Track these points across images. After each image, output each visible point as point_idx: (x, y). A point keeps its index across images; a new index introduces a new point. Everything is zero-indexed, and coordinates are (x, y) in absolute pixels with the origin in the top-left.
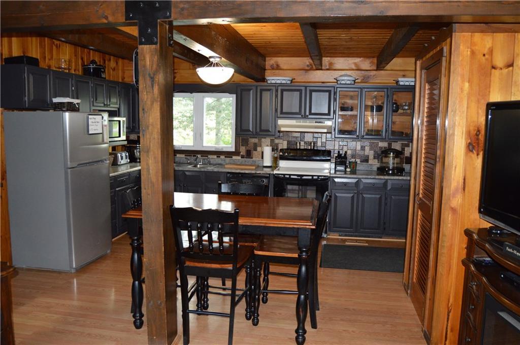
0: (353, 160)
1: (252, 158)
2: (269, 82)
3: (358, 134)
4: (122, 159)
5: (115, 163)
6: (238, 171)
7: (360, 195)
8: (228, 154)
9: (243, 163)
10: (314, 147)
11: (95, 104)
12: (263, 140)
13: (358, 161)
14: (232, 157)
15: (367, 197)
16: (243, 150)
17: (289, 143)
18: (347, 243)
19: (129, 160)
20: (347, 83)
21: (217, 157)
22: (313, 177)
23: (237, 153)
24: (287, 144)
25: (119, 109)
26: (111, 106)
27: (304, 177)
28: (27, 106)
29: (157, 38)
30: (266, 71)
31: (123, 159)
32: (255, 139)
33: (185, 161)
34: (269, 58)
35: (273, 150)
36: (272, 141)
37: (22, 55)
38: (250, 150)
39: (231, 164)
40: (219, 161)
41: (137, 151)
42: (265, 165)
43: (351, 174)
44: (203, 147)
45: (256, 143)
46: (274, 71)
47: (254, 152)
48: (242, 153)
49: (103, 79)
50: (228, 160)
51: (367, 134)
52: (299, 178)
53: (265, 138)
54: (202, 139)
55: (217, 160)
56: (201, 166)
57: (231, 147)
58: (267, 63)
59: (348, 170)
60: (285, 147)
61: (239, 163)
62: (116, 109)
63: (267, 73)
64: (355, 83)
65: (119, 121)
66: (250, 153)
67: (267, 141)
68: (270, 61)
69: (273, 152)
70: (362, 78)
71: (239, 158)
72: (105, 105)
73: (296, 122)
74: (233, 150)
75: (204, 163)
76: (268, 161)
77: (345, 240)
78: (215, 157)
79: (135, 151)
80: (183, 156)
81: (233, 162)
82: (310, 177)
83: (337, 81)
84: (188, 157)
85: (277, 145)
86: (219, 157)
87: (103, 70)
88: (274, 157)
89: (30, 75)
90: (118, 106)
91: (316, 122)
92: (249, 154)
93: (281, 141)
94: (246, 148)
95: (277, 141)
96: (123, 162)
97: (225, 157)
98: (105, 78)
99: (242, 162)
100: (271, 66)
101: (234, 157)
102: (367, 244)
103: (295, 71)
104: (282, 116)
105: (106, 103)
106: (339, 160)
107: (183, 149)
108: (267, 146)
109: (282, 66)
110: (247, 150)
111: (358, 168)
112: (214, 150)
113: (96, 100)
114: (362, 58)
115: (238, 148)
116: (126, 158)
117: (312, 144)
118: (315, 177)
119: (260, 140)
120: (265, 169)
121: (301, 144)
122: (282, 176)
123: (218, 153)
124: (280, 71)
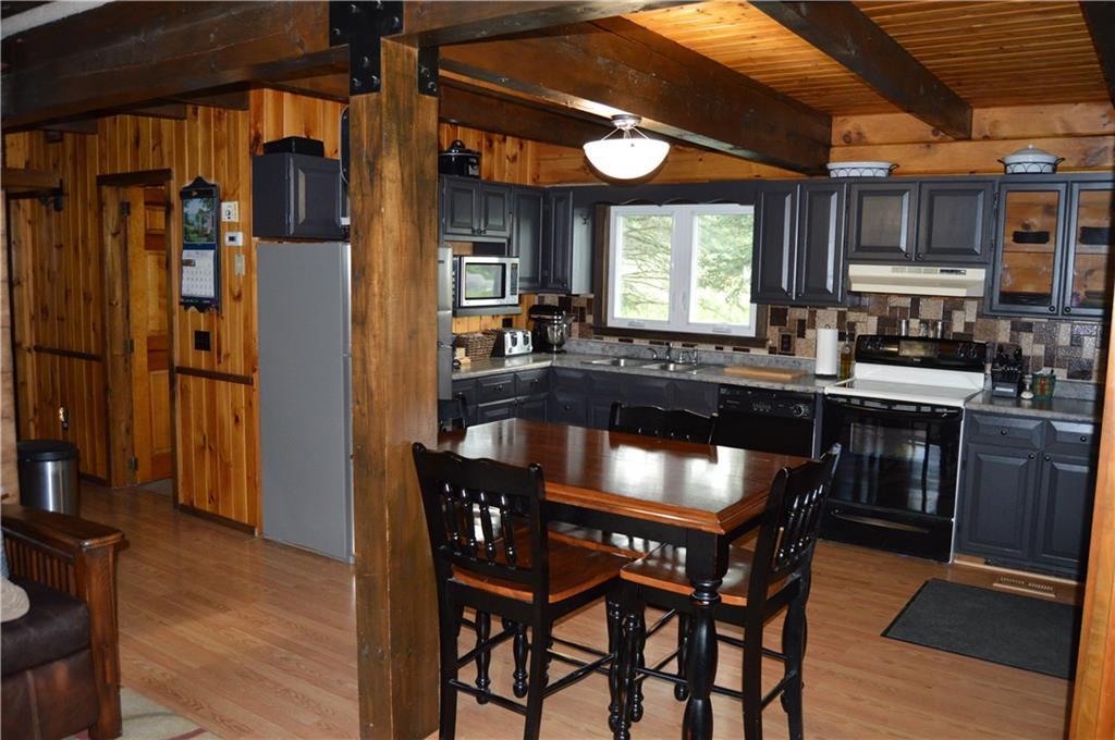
0: (1045, 371)
1: (794, 355)
2: (833, 174)
3: (1054, 303)
4: (514, 342)
5: (498, 351)
6: (743, 383)
7: (1047, 465)
8: (741, 343)
9: (771, 366)
10: (943, 332)
11: (449, 230)
12: (820, 312)
13: (1061, 374)
14: (748, 351)
15: (1063, 471)
16: (774, 335)
17: (882, 321)
18: (995, 585)
19: (531, 348)
20: (1029, 171)
21: (717, 348)
22: (919, 409)
23: (758, 341)
24: (878, 324)
25: (510, 240)
26: (488, 233)
27: (898, 407)
28: (291, 233)
29: (379, 77)
30: (832, 150)
31: (518, 344)
32: (803, 310)
33: (649, 355)
34: (840, 119)
35: (841, 337)
36: (842, 317)
37: (304, 136)
38: (789, 337)
39: (744, 365)
40: (719, 358)
41: (553, 329)
42: (819, 372)
43: (1033, 407)
44: (688, 324)
45: (804, 321)
46: (851, 148)
47: (799, 340)
48: (770, 342)
49: (471, 179)
50: (739, 356)
51: (1082, 305)
52: (886, 407)
53: (824, 308)
54: (686, 308)
55: (715, 355)
56: (679, 367)
57: (749, 328)
58: (834, 130)
59: (1027, 395)
60: (872, 331)
61: (762, 365)
62: (505, 241)
63: (835, 152)
64: (1055, 170)
65: (504, 265)
66: (789, 342)
67: (829, 315)
68: (844, 125)
69: (843, 343)
70: (1081, 156)
71: (764, 352)
72: (473, 231)
73: (893, 271)
74: (752, 333)
75: (688, 360)
76: (826, 363)
77: (996, 577)
78: (712, 348)
79: (549, 329)
80: (645, 343)
81: (750, 363)
82: (913, 409)
83: (1006, 166)
84: (656, 347)
85: (852, 326)
86: (722, 349)
87: (475, 161)
88: (842, 355)
89: (301, 172)
90: (507, 234)
91: (942, 271)
92: (786, 346)
93: (861, 316)
94: (780, 330)
95: (852, 316)
96: (516, 350)
97: (735, 349)
98: (478, 177)
99: (770, 361)
100: (846, 136)
101: (754, 351)
102: (1053, 596)
103: (901, 146)
104: (860, 255)
105: (476, 228)
106: (1000, 370)
107: (647, 327)
108: (828, 326)
109: (870, 137)
110: (783, 336)
111: (1057, 391)
112: (710, 332)
113: (452, 221)
114: (1080, 105)
115: (763, 330)
116: (526, 342)
117: (940, 327)
118: (924, 409)
119: (813, 314)
120: (819, 383)
121: (911, 326)
122: (845, 400)
123: (719, 340)
124: (866, 147)
